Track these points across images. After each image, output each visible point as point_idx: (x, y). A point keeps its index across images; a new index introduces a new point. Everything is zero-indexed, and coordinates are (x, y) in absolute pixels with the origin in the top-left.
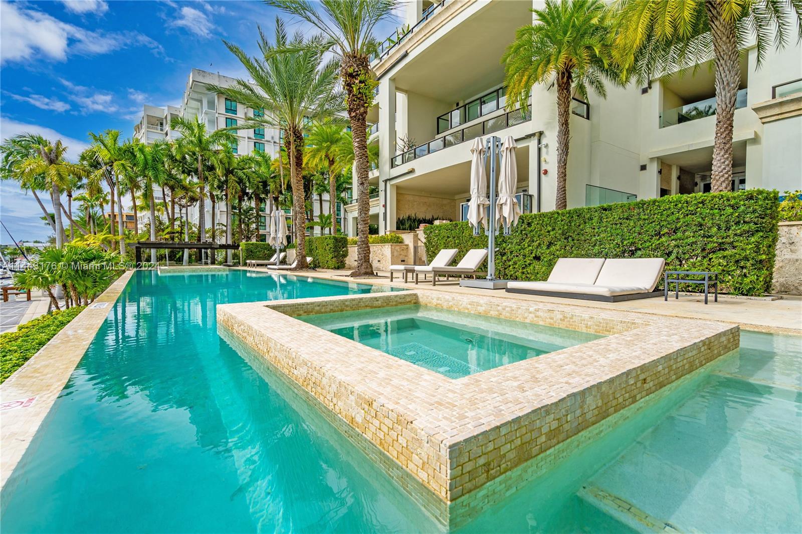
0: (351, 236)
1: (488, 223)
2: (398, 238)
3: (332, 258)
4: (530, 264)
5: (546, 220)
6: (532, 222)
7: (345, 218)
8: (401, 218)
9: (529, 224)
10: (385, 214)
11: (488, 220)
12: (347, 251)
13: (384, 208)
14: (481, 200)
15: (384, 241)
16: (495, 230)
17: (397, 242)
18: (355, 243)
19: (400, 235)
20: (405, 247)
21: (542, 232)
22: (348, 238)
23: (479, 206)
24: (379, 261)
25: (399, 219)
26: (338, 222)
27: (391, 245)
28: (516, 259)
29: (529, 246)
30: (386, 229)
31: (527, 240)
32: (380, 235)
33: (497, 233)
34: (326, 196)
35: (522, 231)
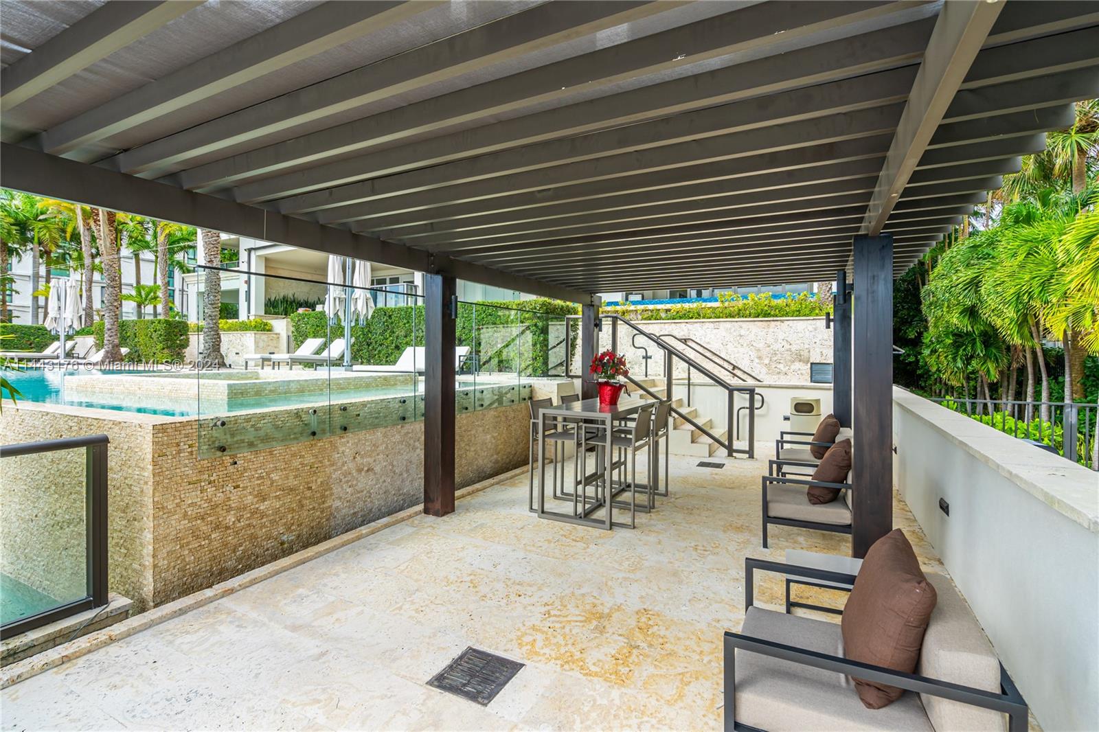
0: (192, 320)
1: (345, 315)
2: (266, 324)
3: (164, 349)
4: (392, 353)
5: (403, 313)
6: (392, 314)
7: (182, 291)
8: (273, 299)
9: (390, 317)
10: (248, 293)
11: (345, 312)
12: (188, 340)
13: (246, 285)
14: (337, 293)
15: (245, 327)
16: (351, 321)
17: (264, 330)
18: (199, 329)
19: (269, 321)
20: (275, 336)
21: (400, 324)
22: (189, 322)
23: (335, 299)
24: (237, 354)
25: (269, 300)
26: (171, 295)
27: (255, 334)
28: (380, 348)
29: (390, 336)
30: (249, 312)
31: (389, 331)
32: (241, 320)
33: (353, 324)
34: (147, 255)
35: (384, 322)
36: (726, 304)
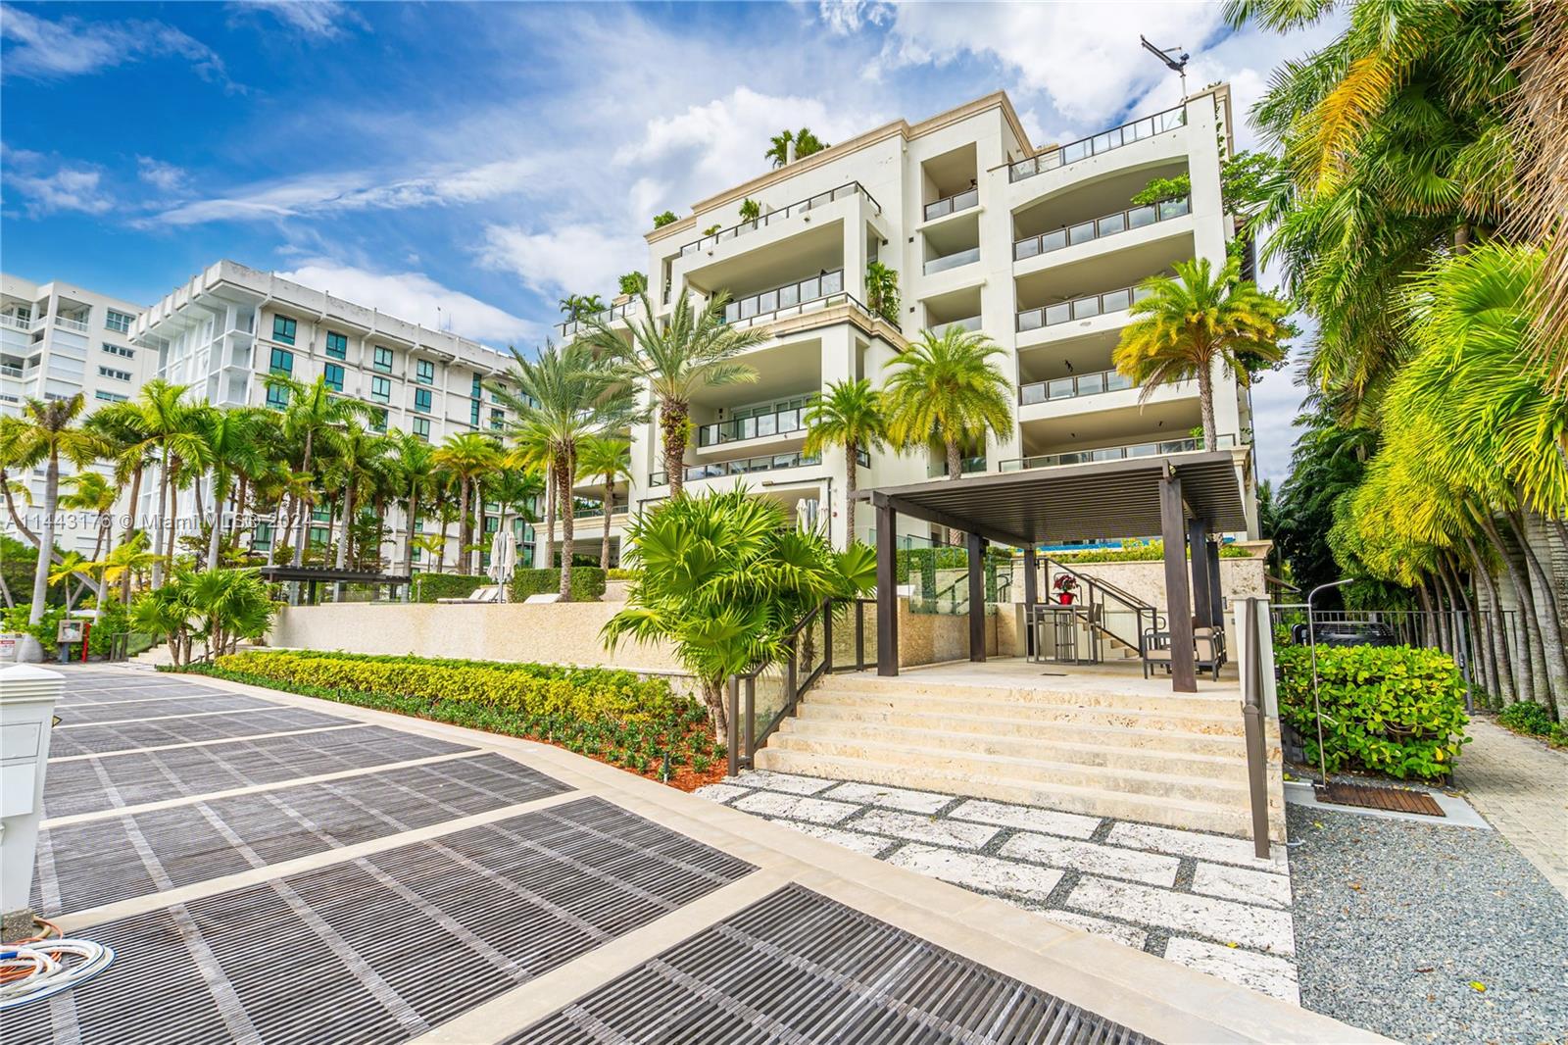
3: (587, 595)
12: (604, 587)
36: (1129, 549)
